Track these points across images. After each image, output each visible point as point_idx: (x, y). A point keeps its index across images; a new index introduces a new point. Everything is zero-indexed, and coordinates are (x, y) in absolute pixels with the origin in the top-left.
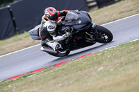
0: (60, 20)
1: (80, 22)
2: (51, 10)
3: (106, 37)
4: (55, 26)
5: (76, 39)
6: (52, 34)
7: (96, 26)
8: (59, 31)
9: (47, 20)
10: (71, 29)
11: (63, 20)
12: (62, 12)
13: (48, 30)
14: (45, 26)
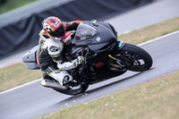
0: (69, 37)
1: (98, 39)
2: (54, 22)
3: (142, 62)
4: (60, 46)
5: (94, 67)
6: (57, 59)
7: (125, 45)
8: (66, 54)
9: (47, 37)
10: (85, 52)
11: (73, 36)
12: (71, 23)
13: (50, 53)
14: (44, 47)
